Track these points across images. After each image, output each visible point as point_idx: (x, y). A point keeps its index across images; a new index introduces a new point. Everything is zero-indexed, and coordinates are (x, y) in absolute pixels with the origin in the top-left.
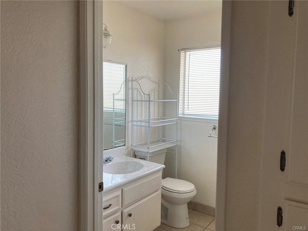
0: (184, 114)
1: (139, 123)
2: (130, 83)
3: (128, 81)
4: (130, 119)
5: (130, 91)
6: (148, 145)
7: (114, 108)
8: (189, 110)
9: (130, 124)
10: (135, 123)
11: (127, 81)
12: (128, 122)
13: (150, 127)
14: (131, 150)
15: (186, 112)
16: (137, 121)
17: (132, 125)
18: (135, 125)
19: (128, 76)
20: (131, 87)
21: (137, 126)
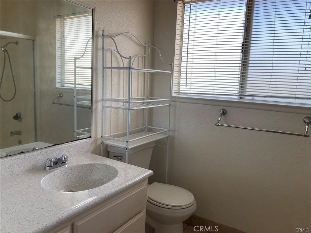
0: (179, 93)
1: (114, 104)
2: (100, 40)
3: (97, 36)
4: (100, 98)
5: (100, 53)
6: (127, 136)
7: (75, 84)
8: (187, 87)
9: (100, 105)
10: (108, 104)
11: (94, 37)
12: (97, 101)
13: (131, 109)
14: (102, 145)
15: (183, 89)
16: (111, 101)
17: (103, 107)
18: (109, 107)
19: (96, 28)
20: (101, 47)
21: (111, 107)
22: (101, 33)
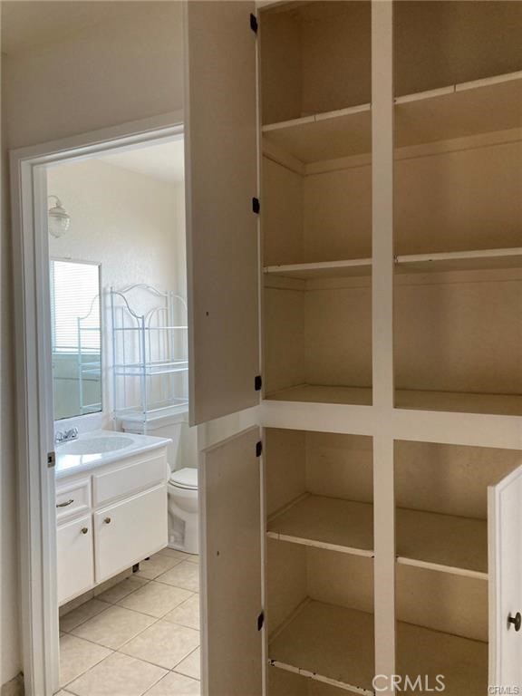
1: (128, 370)
2: (109, 297)
3: (105, 294)
4: (111, 364)
5: (109, 312)
7: (79, 348)
9: (111, 373)
10: (121, 371)
11: (102, 294)
12: (107, 369)
14: (115, 420)
16: (124, 366)
17: (115, 375)
18: (121, 374)
19: (103, 286)
20: (110, 305)
21: (124, 374)
22: (109, 290)
